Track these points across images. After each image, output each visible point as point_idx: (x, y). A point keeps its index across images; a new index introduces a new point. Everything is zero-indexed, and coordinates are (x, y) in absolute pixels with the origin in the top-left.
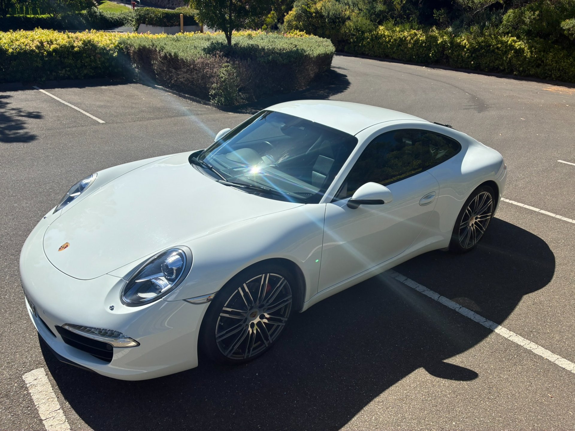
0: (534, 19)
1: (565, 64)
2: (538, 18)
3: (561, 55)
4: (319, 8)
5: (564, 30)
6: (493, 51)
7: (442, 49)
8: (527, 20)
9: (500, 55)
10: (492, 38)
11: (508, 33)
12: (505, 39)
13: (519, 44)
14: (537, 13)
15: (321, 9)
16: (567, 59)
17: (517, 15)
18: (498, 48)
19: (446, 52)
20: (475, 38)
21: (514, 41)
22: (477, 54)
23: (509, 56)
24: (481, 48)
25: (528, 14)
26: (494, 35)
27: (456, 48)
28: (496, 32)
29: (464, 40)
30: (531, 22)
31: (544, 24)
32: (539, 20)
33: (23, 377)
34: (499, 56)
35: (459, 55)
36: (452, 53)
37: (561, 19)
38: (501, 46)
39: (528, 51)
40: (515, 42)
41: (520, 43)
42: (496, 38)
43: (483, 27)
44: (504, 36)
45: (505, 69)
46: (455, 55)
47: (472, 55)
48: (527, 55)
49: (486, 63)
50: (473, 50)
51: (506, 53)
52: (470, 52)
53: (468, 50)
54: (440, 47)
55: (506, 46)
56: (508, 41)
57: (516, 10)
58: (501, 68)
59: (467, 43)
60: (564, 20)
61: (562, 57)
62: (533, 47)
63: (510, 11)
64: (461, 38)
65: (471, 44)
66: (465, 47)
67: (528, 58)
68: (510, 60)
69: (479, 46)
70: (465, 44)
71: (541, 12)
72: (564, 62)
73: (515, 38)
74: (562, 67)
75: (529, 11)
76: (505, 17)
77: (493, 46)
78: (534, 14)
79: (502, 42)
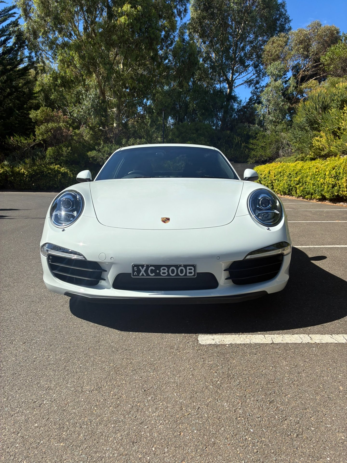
0: (69, 152)
2: (71, 151)
5: (90, 158)
6: (47, 175)
7: (5, 177)
8: (65, 153)
9: (52, 177)
10: (42, 166)
11: (52, 163)
12: (52, 167)
13: (63, 170)
14: (70, 148)
17: (55, 151)
18: (49, 173)
19: (9, 179)
20: (30, 167)
21: (58, 167)
22: (35, 178)
23: (59, 178)
24: (37, 174)
25: (64, 149)
26: (44, 164)
27: (17, 175)
28: (44, 162)
29: (22, 169)
30: (67, 154)
31: (76, 155)
32: (72, 153)
34: (52, 178)
35: (21, 180)
36: (15, 180)
38: (51, 172)
39: (71, 173)
40: (60, 168)
41: (63, 169)
42: (46, 167)
43: (33, 160)
44: (51, 165)
45: (58, 187)
46: (17, 181)
47: (31, 179)
48: (70, 176)
49: (43, 184)
50: (31, 176)
51: (56, 176)
52: (29, 177)
53: (27, 176)
54: (3, 176)
55: (55, 171)
56: (55, 168)
57: (53, 148)
58: (56, 186)
59: (25, 171)
62: (72, 170)
63: (50, 149)
64: (19, 168)
65: (29, 172)
66: (24, 174)
67: (72, 178)
68: (60, 180)
69: (35, 173)
70: (24, 172)
71: (72, 148)
73: (59, 166)
75: (64, 147)
76: (48, 152)
77: (45, 172)
78: (68, 149)
79: (51, 169)
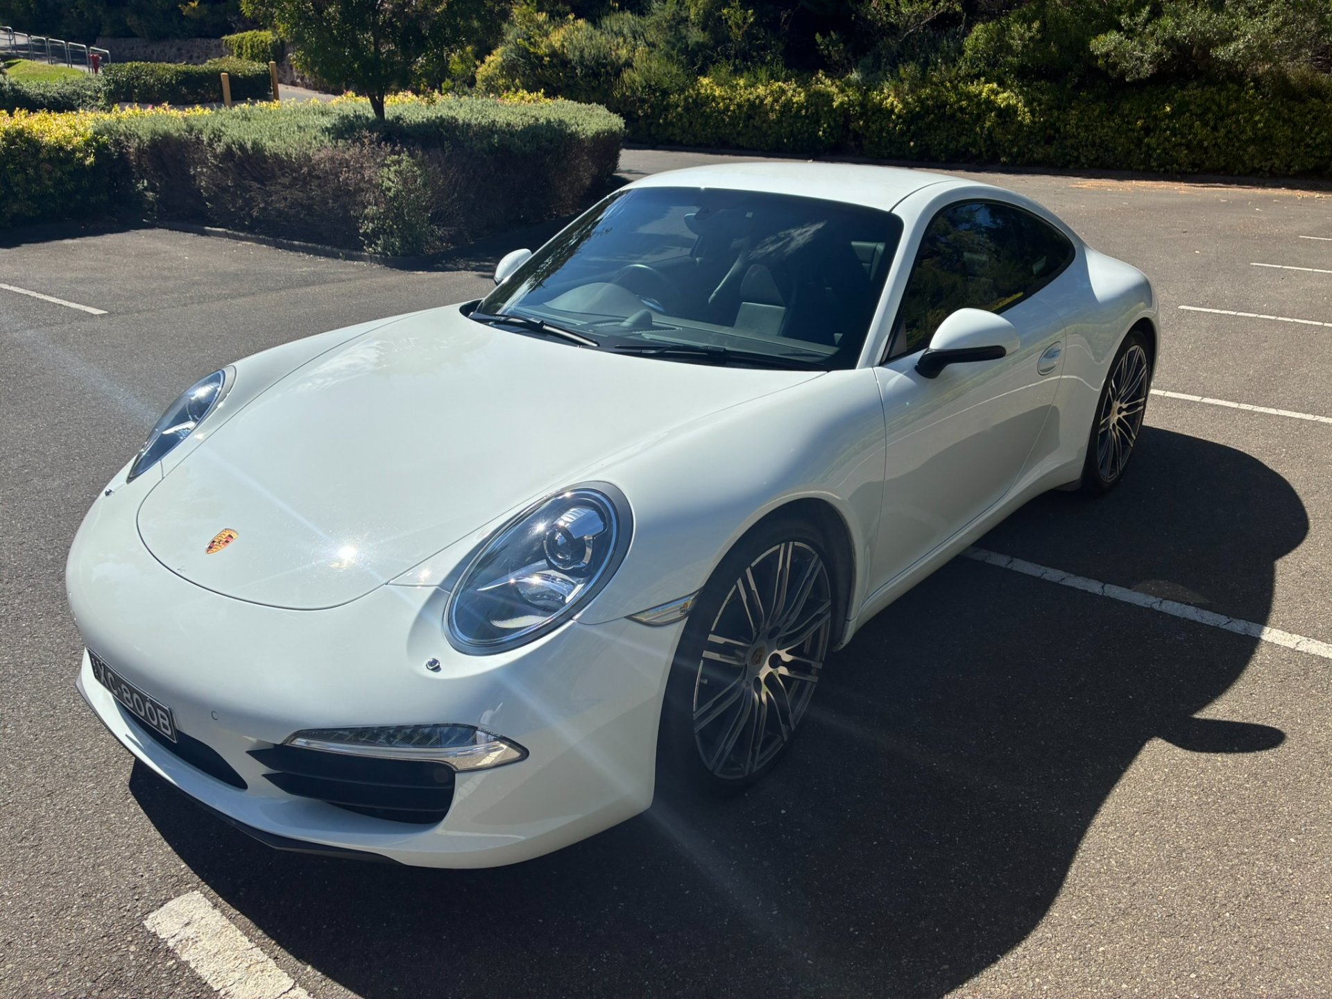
0: (1031, 39)
1: (1105, 131)
2: (1039, 36)
3: (1096, 113)
4: (557, 45)
5: (1097, 57)
6: (953, 116)
7: (843, 119)
8: (1017, 44)
9: (967, 123)
10: (946, 87)
11: (978, 76)
12: (973, 88)
13: (1005, 98)
14: (1036, 25)
15: (563, 46)
16: (1108, 119)
17: (994, 35)
18: (961, 109)
19: (852, 126)
20: (912, 91)
21: (992, 91)
22: (920, 125)
23: (988, 124)
24: (926, 111)
25: (1017, 29)
26: (951, 82)
27: (874, 114)
28: (953, 74)
29: (889, 97)
30: (1025, 46)
31: (1053, 49)
32: (1042, 40)
33: (147, 924)
34: (966, 126)
35: (882, 130)
36: (866, 126)
37: (1088, 35)
38: (968, 105)
39: (1026, 110)
40: (997, 94)
41: (1006, 95)
42: (955, 88)
43: (925, 65)
44: (972, 83)
45: (981, 152)
46: (873, 131)
47: (908, 129)
48: (1023, 118)
49: (940, 144)
50: (911, 118)
51: (979, 118)
52: (904, 122)
53: (899, 117)
54: (840, 116)
55: (979, 104)
56: (981, 93)
57: (991, 24)
58: (974, 151)
59: (895, 103)
60: (1095, 36)
61: (1098, 116)
62: (1034, 100)
63: (979, 28)
64: (882, 92)
65: (906, 104)
66: (892, 111)
67: (1027, 126)
68: (990, 131)
69: (922, 108)
70: (892, 104)
71: (1044, 24)
72: (1103, 127)
73: (995, 85)
74: (1100, 138)
75: (1018, 23)
76: (969, 42)
77: (951, 106)
78: (1029, 29)
79: (969, 97)
